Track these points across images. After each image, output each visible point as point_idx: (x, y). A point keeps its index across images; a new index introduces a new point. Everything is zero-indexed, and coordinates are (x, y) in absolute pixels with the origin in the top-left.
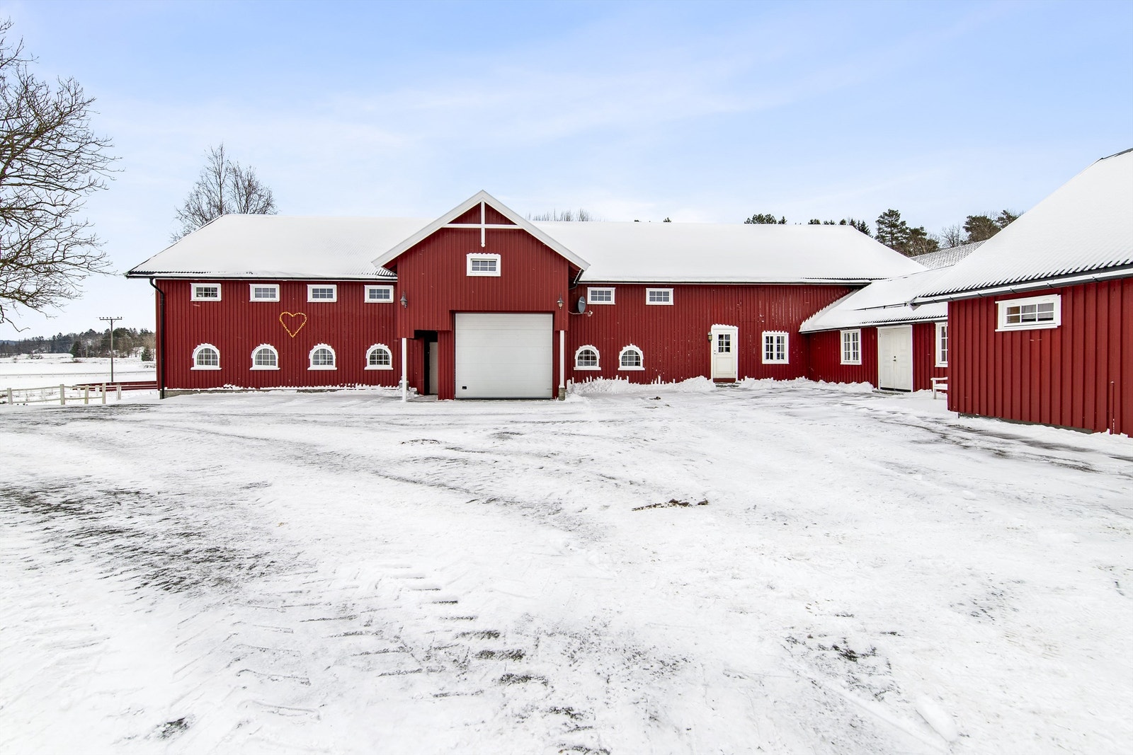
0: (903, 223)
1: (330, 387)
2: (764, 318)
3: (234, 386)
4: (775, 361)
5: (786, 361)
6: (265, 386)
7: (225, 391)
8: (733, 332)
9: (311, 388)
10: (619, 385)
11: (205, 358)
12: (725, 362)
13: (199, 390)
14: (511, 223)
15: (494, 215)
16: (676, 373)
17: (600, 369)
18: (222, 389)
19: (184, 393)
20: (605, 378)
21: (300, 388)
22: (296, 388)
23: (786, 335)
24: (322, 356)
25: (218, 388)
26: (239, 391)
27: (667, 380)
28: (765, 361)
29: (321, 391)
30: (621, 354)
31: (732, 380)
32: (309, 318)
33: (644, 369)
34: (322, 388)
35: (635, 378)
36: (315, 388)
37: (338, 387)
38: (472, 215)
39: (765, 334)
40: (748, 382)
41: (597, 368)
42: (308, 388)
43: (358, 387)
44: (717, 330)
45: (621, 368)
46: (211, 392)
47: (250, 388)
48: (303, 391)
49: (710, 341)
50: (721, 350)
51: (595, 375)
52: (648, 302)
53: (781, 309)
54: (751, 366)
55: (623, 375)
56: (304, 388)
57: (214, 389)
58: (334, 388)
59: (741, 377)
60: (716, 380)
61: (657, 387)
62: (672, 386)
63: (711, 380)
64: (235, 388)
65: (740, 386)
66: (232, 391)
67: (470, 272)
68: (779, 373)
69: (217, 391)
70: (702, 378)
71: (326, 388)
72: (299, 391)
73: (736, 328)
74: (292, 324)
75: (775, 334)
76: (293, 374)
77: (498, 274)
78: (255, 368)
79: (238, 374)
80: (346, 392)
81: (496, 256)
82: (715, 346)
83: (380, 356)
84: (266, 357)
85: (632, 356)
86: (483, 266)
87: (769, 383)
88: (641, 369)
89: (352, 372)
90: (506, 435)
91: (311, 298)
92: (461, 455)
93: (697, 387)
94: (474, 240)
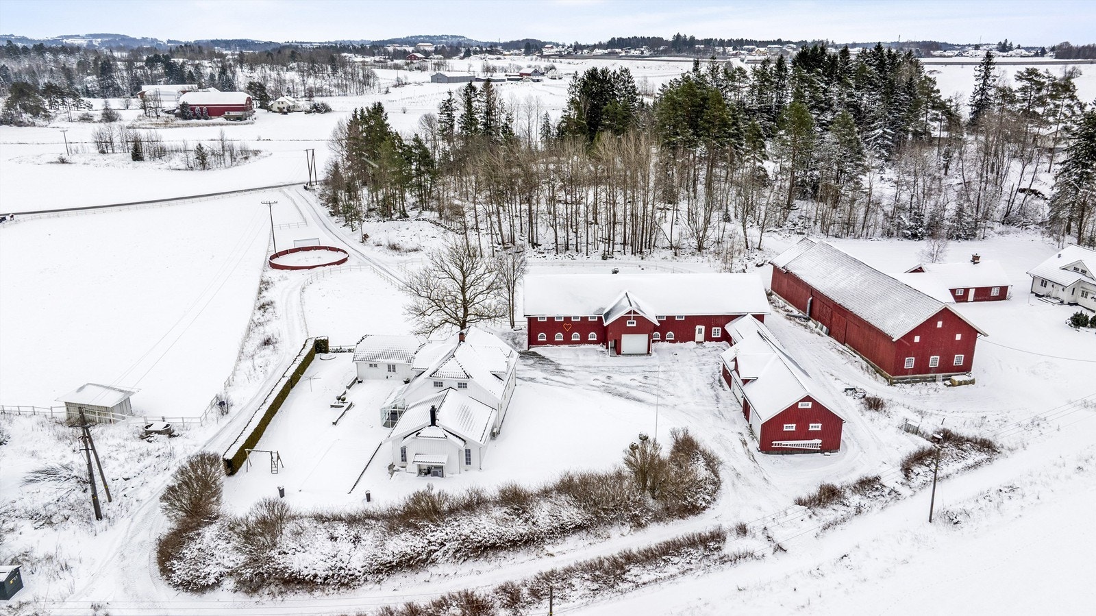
1: (578, 345)
2: (713, 324)
3: (550, 345)
4: (716, 336)
5: (720, 336)
6: (559, 345)
7: (547, 347)
8: (703, 328)
9: (572, 345)
10: (666, 344)
11: (542, 336)
12: (700, 337)
13: (540, 346)
14: (640, 314)
15: (635, 312)
16: (684, 340)
19: (535, 347)
20: (661, 342)
22: (568, 345)
23: (720, 329)
24: (576, 336)
26: (551, 347)
27: (681, 342)
28: (713, 336)
30: (666, 335)
31: (702, 342)
32: (572, 325)
34: (576, 345)
35: (671, 341)
36: (574, 345)
37: (580, 345)
38: (630, 313)
39: (713, 328)
40: (707, 344)
41: (659, 339)
43: (586, 345)
44: (698, 327)
45: (667, 339)
46: (543, 347)
47: (554, 345)
49: (695, 330)
50: (699, 333)
51: (658, 341)
52: (677, 319)
53: (719, 322)
54: (708, 337)
55: (667, 341)
56: (570, 346)
59: (705, 341)
60: (697, 342)
61: (678, 344)
62: (683, 344)
63: (695, 342)
65: (704, 345)
66: (549, 347)
67: (628, 325)
68: (717, 340)
69: (545, 347)
70: (692, 342)
73: (704, 326)
74: (567, 327)
75: (717, 328)
76: (567, 341)
77: (635, 325)
78: (556, 339)
79: (551, 341)
80: (583, 347)
81: (635, 321)
82: (697, 332)
83: (593, 336)
84: (559, 337)
85: (670, 335)
86: (631, 324)
87: (714, 343)
88: (673, 339)
89: (584, 340)
90: (646, 377)
91: (572, 320)
92: (643, 385)
93: (691, 344)
94: (630, 318)
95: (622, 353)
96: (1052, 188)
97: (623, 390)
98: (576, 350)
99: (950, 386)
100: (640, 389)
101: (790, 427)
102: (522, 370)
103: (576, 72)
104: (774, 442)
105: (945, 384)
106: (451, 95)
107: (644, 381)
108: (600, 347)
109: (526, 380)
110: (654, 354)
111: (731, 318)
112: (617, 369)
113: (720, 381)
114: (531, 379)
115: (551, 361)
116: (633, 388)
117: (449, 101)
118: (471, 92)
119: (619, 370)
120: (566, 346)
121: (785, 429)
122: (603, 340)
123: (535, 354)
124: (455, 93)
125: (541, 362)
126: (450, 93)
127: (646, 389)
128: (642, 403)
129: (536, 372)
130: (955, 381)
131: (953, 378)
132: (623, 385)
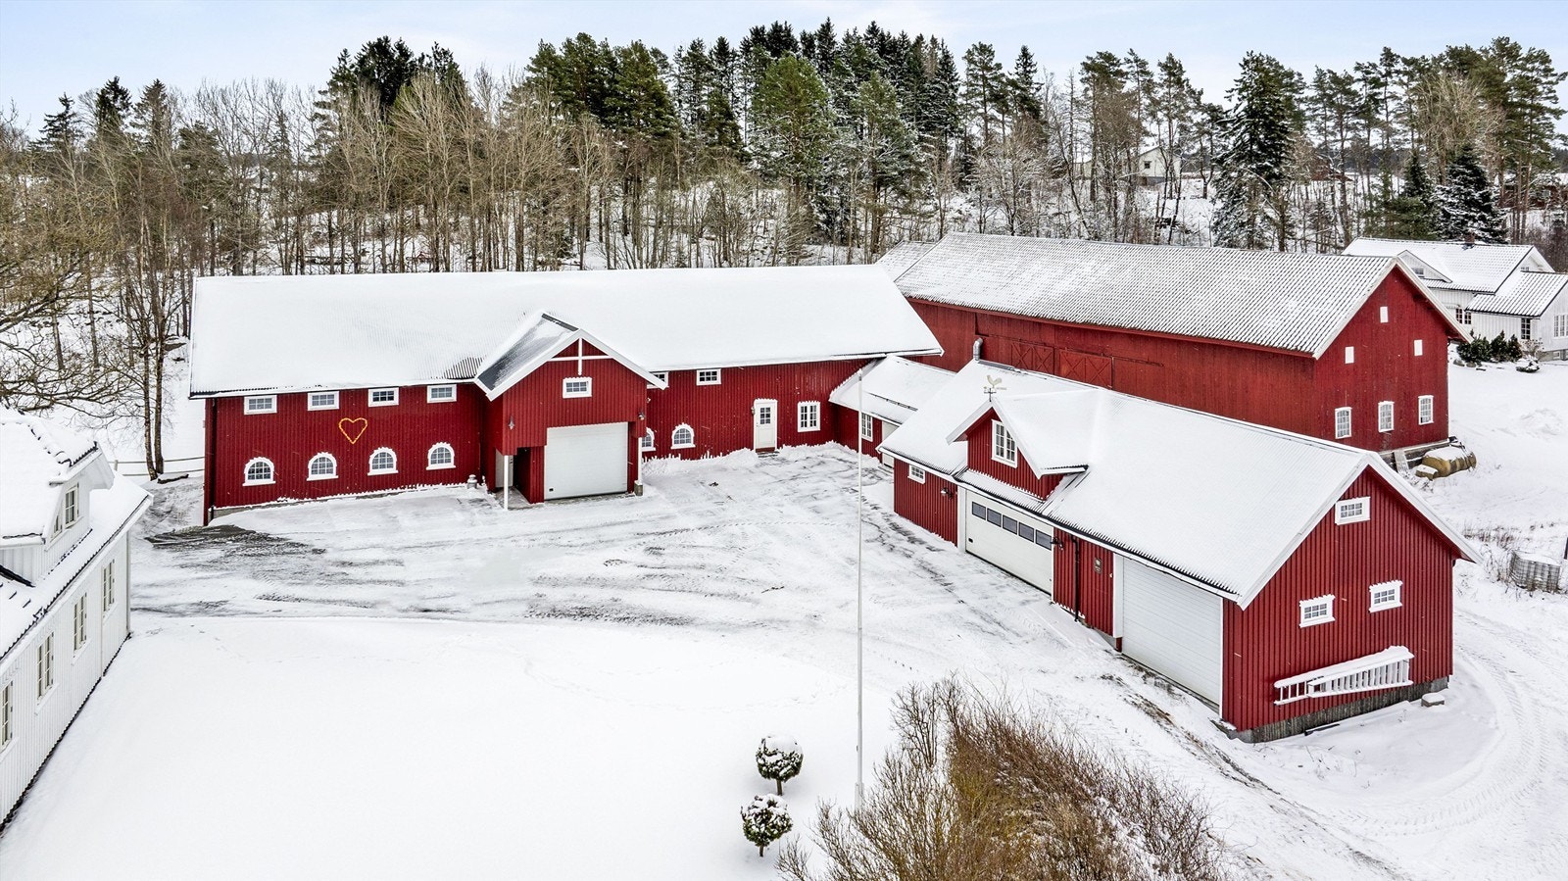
0: (999, 66)
1: (390, 491)
2: (799, 390)
3: (288, 499)
4: (809, 429)
5: (818, 428)
6: (323, 496)
7: (279, 505)
8: (772, 404)
9: (371, 493)
10: (673, 464)
11: (259, 472)
12: (765, 433)
13: (251, 506)
14: (604, 354)
15: (589, 349)
16: (722, 447)
17: (654, 449)
18: (276, 502)
19: (234, 511)
20: (659, 457)
21: (359, 495)
22: (355, 494)
23: (818, 404)
24: (383, 461)
25: (272, 503)
26: (293, 504)
27: (715, 454)
28: (800, 430)
29: (382, 496)
30: (674, 432)
31: (771, 450)
32: (370, 421)
33: (694, 446)
34: (382, 492)
35: (687, 454)
36: (375, 493)
37: (399, 490)
38: (572, 350)
39: (800, 405)
40: (786, 451)
41: (652, 449)
42: (367, 493)
43: (420, 488)
44: (759, 404)
45: (675, 447)
46: (263, 507)
47: (305, 499)
48: (363, 497)
49: (753, 415)
50: (762, 422)
51: (654, 454)
52: (699, 383)
53: (815, 382)
54: (789, 435)
55: (676, 453)
56: (363, 494)
57: (267, 503)
58: (394, 491)
59: (780, 445)
60: (758, 451)
61: (707, 461)
62: (720, 459)
63: (754, 450)
64: (290, 500)
65: (779, 455)
66: (286, 505)
67: (566, 395)
68: (813, 439)
69: (270, 506)
70: (746, 450)
71: (387, 491)
72: (358, 498)
73: (775, 401)
74: (352, 429)
75: (808, 404)
76: (354, 480)
77: (588, 393)
78: (311, 477)
79: (293, 485)
80: (407, 494)
81: (589, 380)
82: (757, 418)
83: (441, 455)
84: (323, 466)
85: (684, 434)
86: (578, 388)
87: (804, 450)
88: (692, 445)
89: (413, 473)
90: (654, 550)
91: (371, 403)
92: (658, 572)
93: (742, 458)
94: (571, 369)
95: (547, 495)
96: (1213, 201)
97: (595, 596)
98: (386, 505)
99: (1435, 476)
100: (655, 583)
101: (1317, 611)
102: (171, 584)
103: (345, 51)
104: (1280, 684)
105: (1420, 475)
106: (67, 106)
107: (652, 560)
108: (470, 490)
109: (182, 614)
110: (648, 491)
111: (845, 369)
112: (545, 539)
113: (896, 528)
114: (206, 608)
115: (292, 544)
116: (629, 586)
117: (61, 117)
118: (115, 98)
119: (554, 542)
120: (349, 499)
121: (1304, 623)
122: (476, 466)
123: (229, 531)
124: (77, 101)
125: (254, 551)
126: (65, 102)
127: (675, 583)
128: (690, 629)
129: (231, 581)
130: (1441, 461)
131: (1433, 454)
132: (588, 581)
